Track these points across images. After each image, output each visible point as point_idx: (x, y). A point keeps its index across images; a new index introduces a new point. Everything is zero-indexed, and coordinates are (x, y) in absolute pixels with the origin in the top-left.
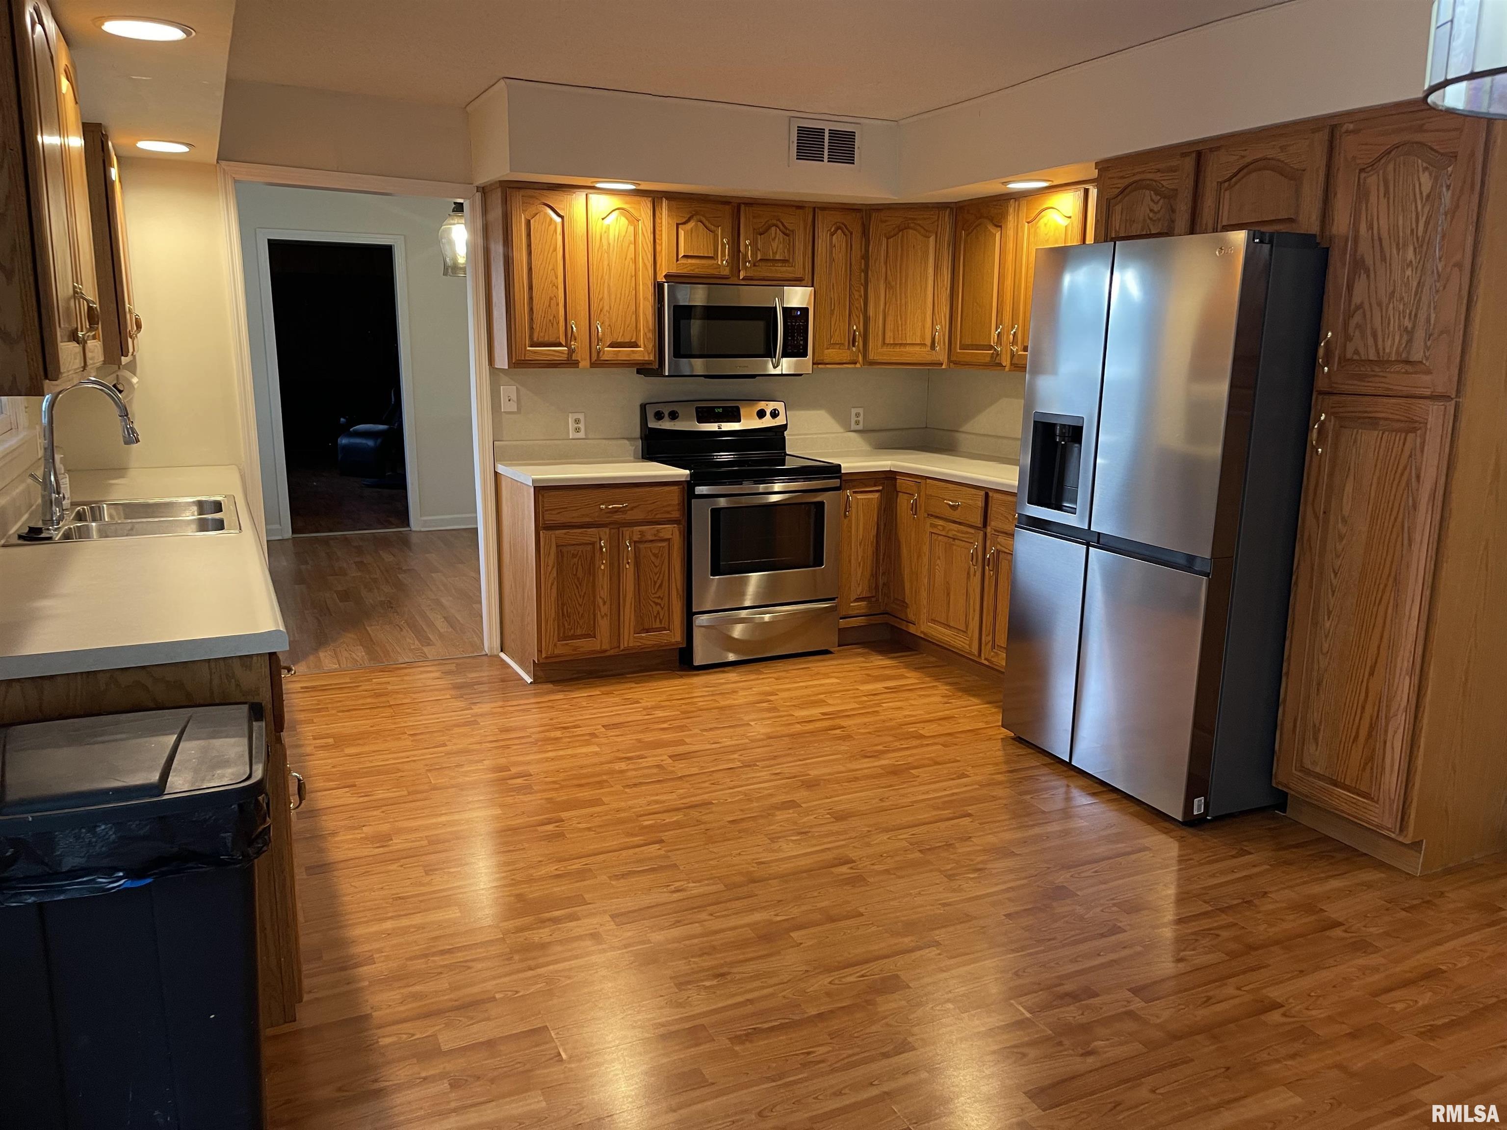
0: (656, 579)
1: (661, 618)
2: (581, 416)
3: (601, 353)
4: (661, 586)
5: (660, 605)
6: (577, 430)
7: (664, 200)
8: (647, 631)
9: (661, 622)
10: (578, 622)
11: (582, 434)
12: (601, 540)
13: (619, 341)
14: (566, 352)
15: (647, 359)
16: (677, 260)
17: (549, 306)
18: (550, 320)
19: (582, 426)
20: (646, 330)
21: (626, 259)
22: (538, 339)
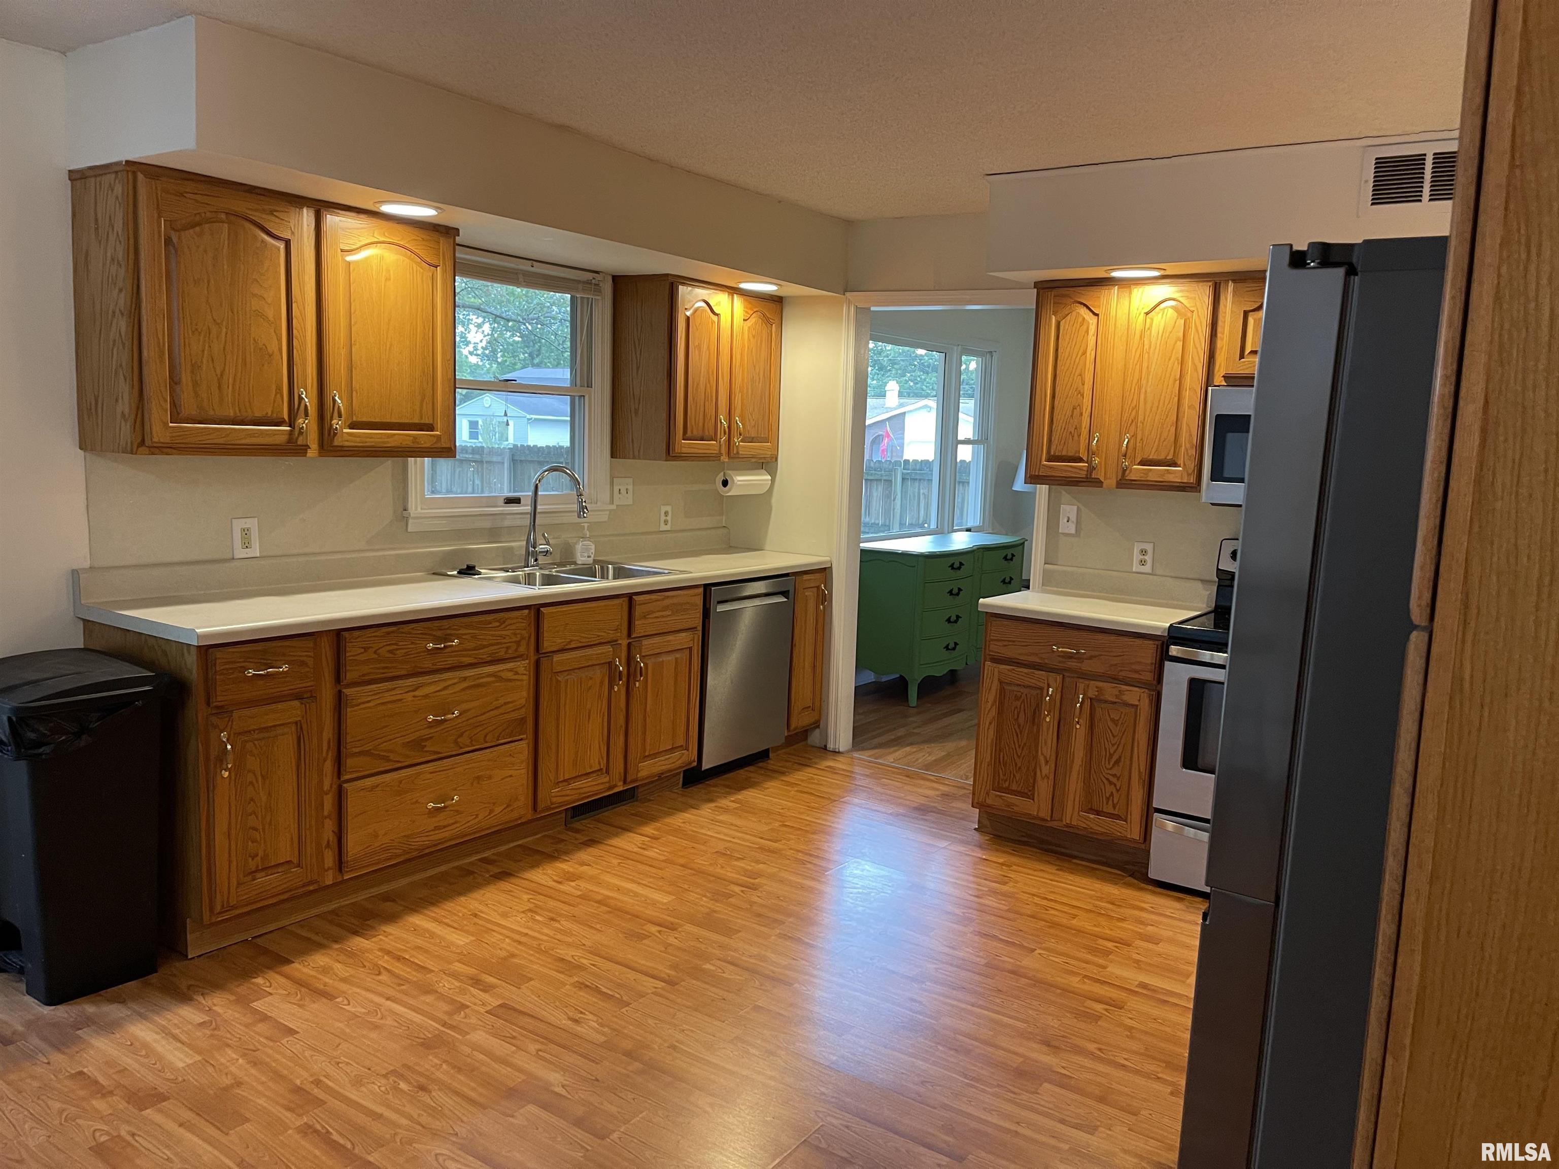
0: (1112, 752)
1: (1115, 801)
2: (1149, 547)
3: (1127, 472)
4: (1117, 762)
5: (1115, 785)
6: (1143, 563)
7: (1230, 282)
8: (1098, 813)
9: (1114, 807)
10: (1014, 775)
11: (1147, 568)
12: (1049, 686)
13: (1151, 457)
14: (1085, 469)
15: (1185, 481)
16: (1242, 356)
17: (1072, 416)
18: (1071, 433)
19: (1148, 558)
20: (1188, 446)
21: (1170, 359)
22: (1055, 453)
